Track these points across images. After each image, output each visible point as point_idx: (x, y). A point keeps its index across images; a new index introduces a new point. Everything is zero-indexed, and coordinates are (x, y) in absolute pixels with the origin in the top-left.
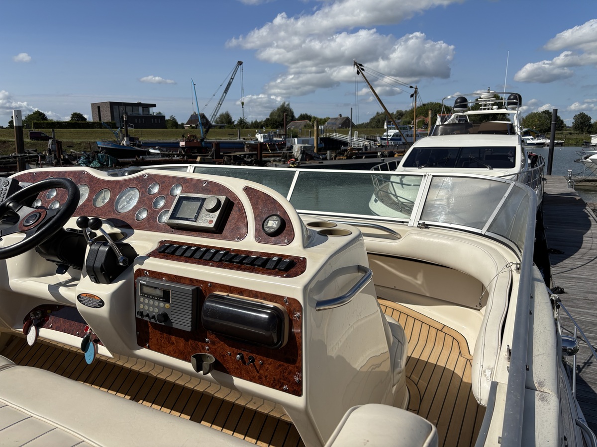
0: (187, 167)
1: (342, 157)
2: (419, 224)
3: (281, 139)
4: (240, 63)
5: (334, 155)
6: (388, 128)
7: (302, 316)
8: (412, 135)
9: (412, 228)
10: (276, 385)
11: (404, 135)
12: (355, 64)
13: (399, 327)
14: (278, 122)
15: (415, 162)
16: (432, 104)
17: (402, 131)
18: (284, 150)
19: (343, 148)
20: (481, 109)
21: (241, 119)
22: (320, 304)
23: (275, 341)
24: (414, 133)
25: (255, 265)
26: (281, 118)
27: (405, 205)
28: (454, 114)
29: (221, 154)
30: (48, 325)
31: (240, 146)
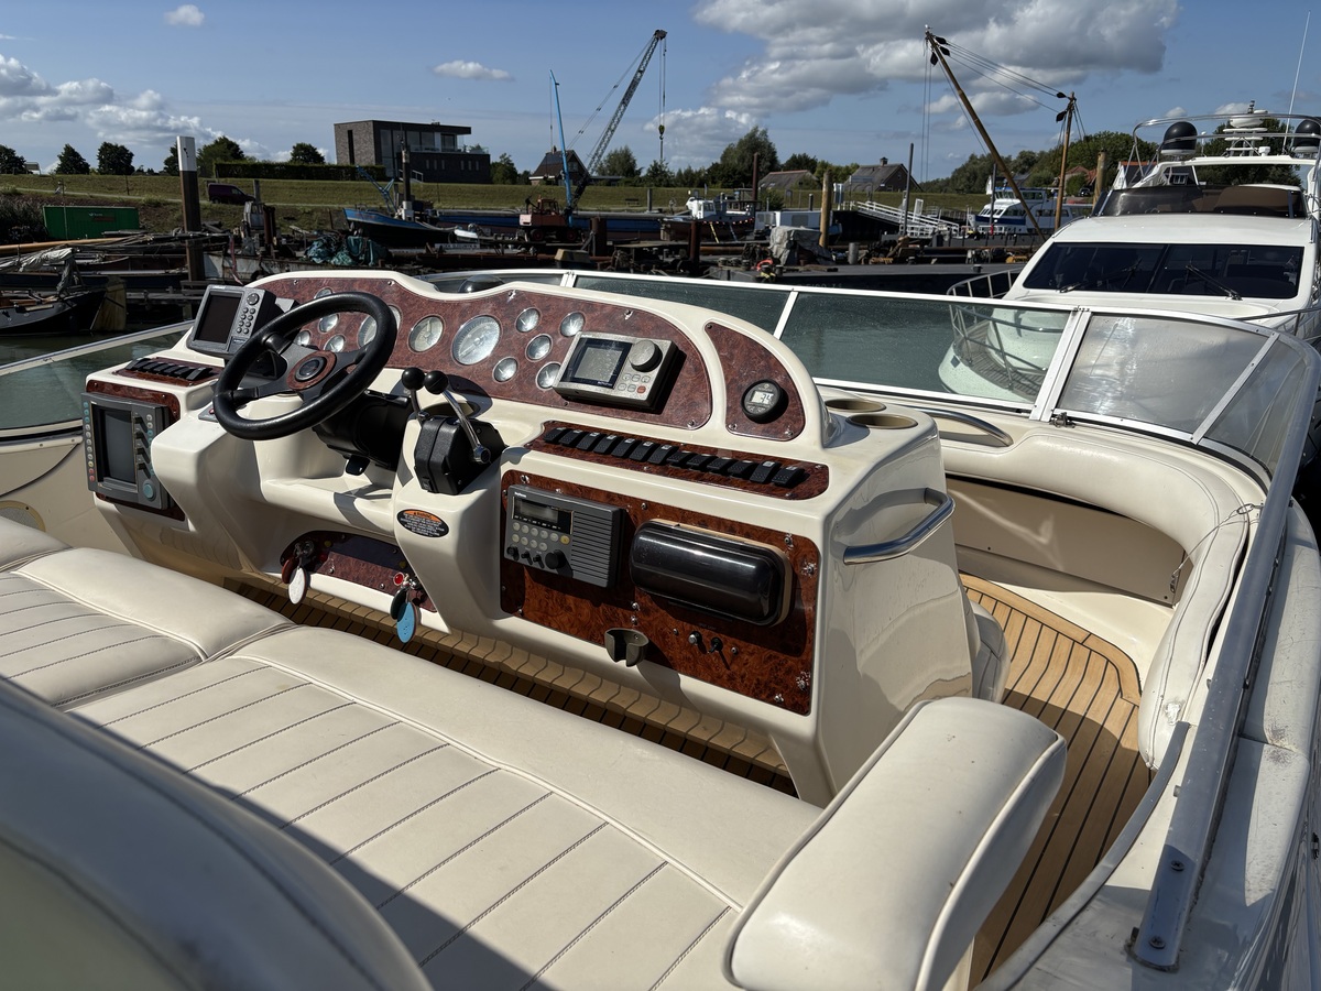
0: (561, 275)
1: (882, 259)
2: (1053, 416)
3: (744, 213)
4: (660, 35)
5: (863, 253)
6: (994, 192)
7: (818, 570)
8: (1051, 211)
9: (1038, 425)
10: (761, 692)
11: (1033, 212)
12: (929, 37)
13: (995, 624)
14: (740, 173)
15: (1053, 279)
16: (1108, 136)
17: (1029, 202)
18: (748, 238)
19: (886, 236)
20: (1229, 152)
21: (656, 164)
22: (851, 551)
23: (766, 612)
24: (1058, 208)
25: (730, 474)
26: (746, 164)
27: (1020, 374)
28: (1160, 165)
29: (610, 243)
30: (327, 568)
31: (650, 227)
